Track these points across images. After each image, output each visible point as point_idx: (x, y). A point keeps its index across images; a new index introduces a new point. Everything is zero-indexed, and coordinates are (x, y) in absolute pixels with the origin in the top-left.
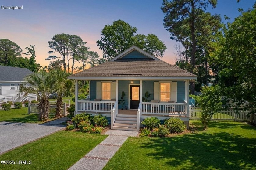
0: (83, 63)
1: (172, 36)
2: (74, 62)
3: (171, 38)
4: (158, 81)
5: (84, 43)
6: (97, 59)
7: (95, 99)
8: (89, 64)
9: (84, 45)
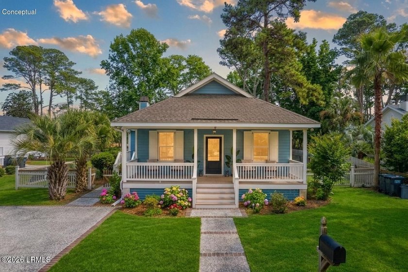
0: (68, 98)
1: (221, 60)
2: (52, 96)
3: (221, 63)
4: (250, 130)
5: (72, 64)
6: (93, 92)
7: (147, 160)
8: (79, 100)
9: (73, 68)
